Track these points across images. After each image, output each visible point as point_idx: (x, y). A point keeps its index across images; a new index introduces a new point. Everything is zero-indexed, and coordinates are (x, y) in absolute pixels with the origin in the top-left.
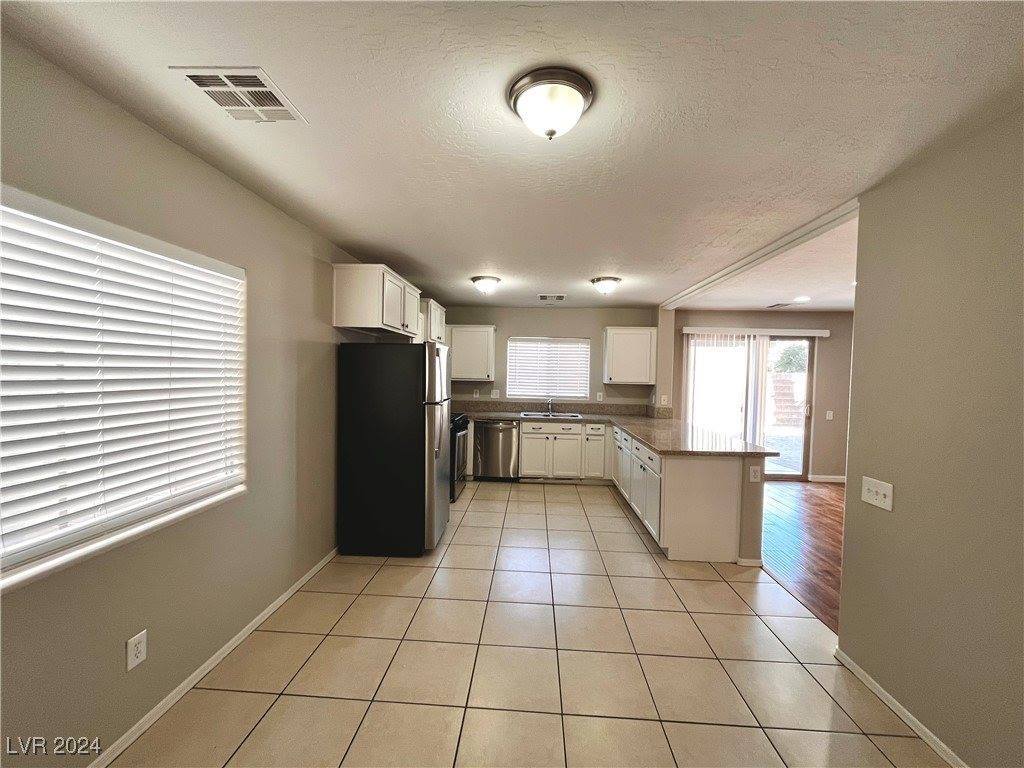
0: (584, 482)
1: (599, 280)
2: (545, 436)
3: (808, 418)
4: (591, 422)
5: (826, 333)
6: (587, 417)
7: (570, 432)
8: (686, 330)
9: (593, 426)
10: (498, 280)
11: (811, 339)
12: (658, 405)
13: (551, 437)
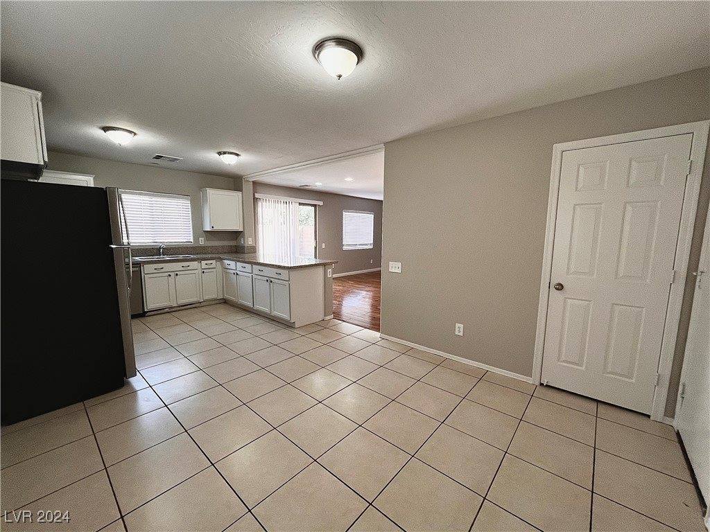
0: (203, 304)
1: (225, 153)
2: (167, 274)
3: (316, 248)
4: (205, 259)
5: (321, 203)
6: (199, 256)
7: (189, 268)
8: (257, 196)
9: (206, 262)
10: (135, 134)
11: (315, 206)
12: (246, 245)
13: (172, 274)
